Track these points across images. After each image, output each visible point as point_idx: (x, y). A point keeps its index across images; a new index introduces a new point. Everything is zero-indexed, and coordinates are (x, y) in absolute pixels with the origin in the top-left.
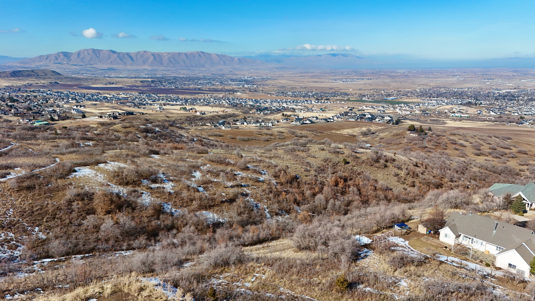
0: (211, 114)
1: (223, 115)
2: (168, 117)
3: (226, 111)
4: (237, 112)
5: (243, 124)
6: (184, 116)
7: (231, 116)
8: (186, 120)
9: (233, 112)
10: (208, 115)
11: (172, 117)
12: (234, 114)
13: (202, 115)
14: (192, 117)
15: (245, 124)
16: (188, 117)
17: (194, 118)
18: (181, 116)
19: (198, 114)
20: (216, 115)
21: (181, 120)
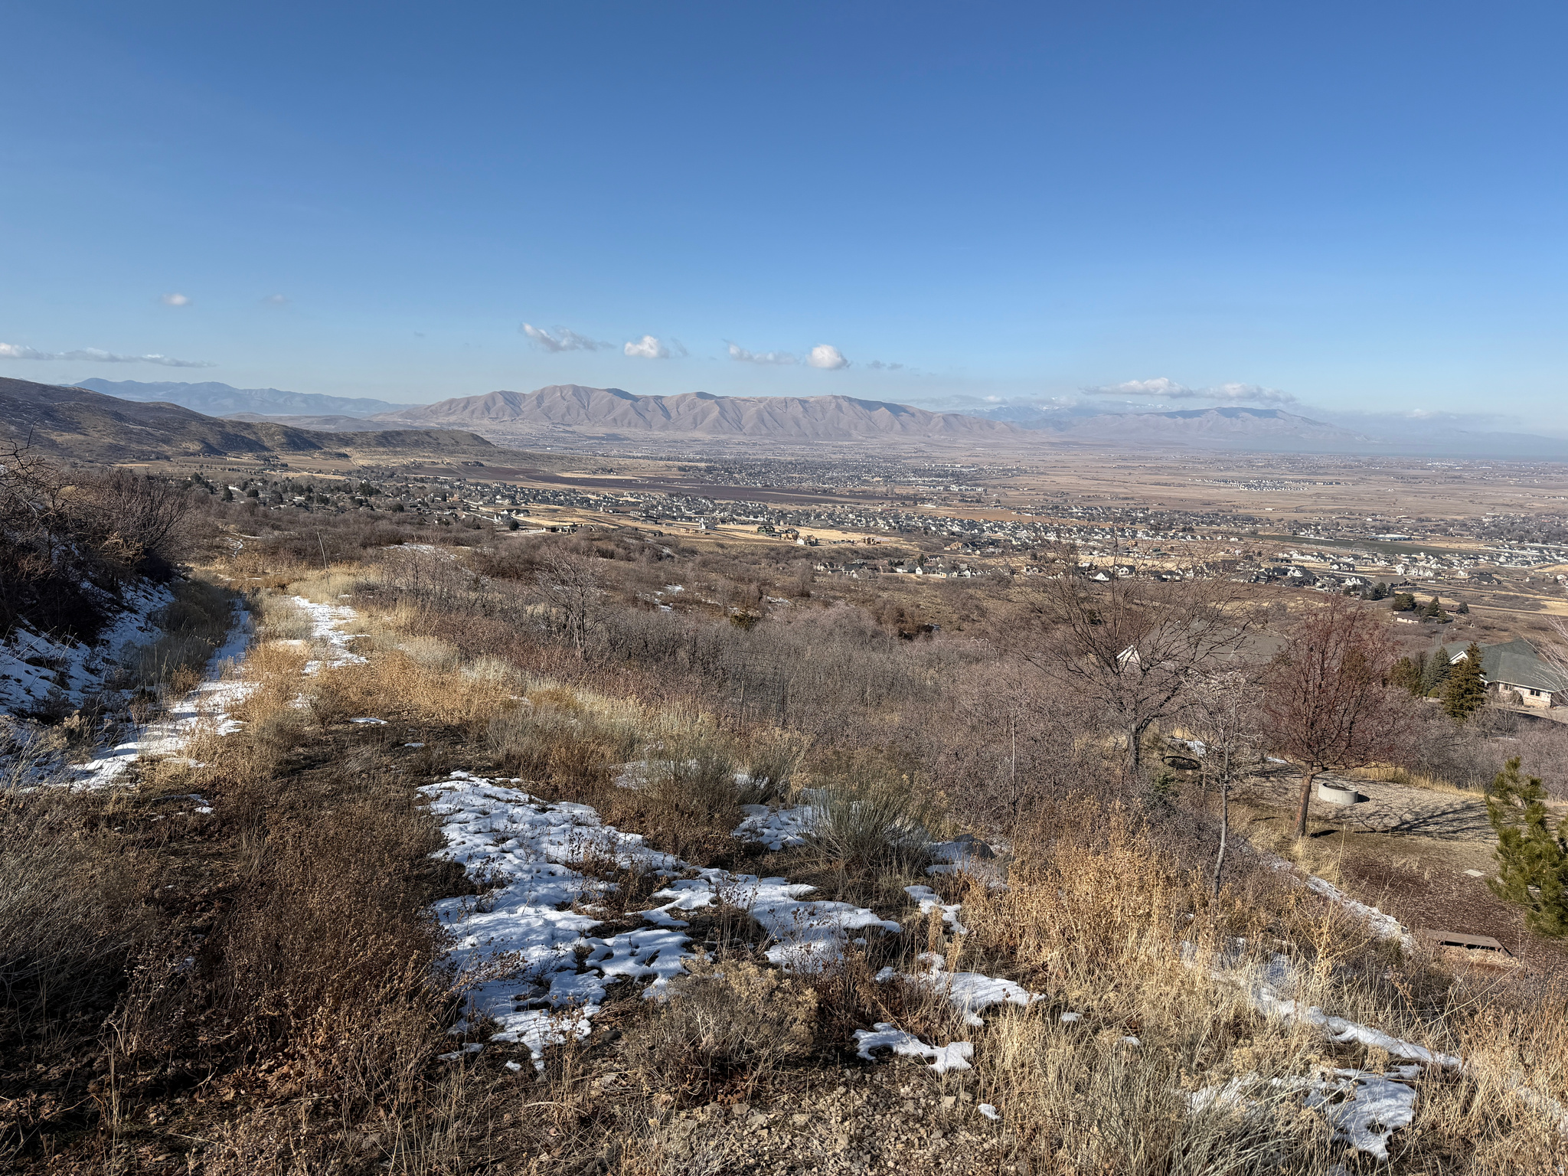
0: (835, 547)
1: (866, 550)
2: (722, 546)
3: (877, 540)
4: (904, 546)
5: (914, 572)
6: (763, 547)
7: (886, 553)
8: (767, 556)
9: (895, 545)
10: (825, 546)
11: (732, 546)
12: (897, 549)
13: (809, 546)
14: (784, 550)
15: (919, 571)
16: (773, 549)
17: (788, 552)
18: (756, 546)
19: (800, 542)
20: (847, 549)
21: (753, 554)
